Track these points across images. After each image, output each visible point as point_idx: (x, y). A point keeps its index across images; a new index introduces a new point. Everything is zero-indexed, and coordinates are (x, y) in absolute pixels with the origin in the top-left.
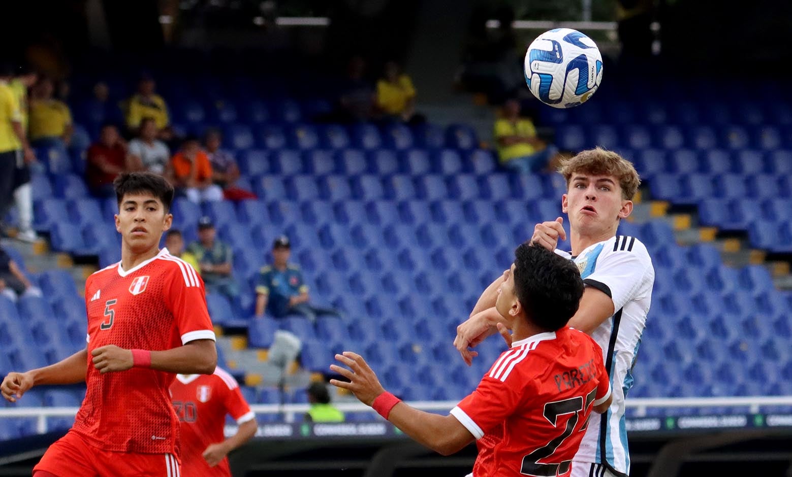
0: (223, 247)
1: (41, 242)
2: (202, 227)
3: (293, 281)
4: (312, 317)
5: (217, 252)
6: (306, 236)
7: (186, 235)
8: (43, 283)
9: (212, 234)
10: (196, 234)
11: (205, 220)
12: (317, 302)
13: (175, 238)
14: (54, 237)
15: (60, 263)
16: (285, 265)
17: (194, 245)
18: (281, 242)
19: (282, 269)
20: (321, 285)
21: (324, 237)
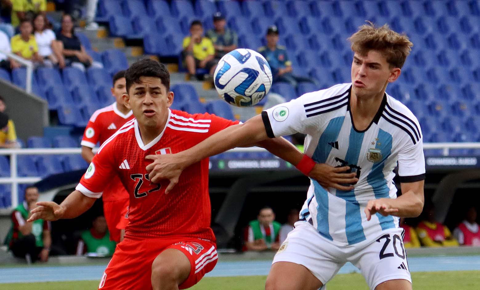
0: (231, 33)
1: (102, 29)
2: (216, 19)
3: (281, 57)
4: (294, 83)
5: (227, 37)
6: (290, 25)
7: (205, 25)
8: (103, 59)
9: (223, 24)
10: (212, 24)
11: (218, 15)
12: (297, 72)
13: (197, 27)
14: (111, 26)
15: (116, 45)
16: (275, 46)
17: (210, 32)
18: (272, 29)
19: (273, 49)
20: (300, 60)
21: (303, 26)
